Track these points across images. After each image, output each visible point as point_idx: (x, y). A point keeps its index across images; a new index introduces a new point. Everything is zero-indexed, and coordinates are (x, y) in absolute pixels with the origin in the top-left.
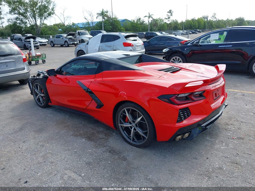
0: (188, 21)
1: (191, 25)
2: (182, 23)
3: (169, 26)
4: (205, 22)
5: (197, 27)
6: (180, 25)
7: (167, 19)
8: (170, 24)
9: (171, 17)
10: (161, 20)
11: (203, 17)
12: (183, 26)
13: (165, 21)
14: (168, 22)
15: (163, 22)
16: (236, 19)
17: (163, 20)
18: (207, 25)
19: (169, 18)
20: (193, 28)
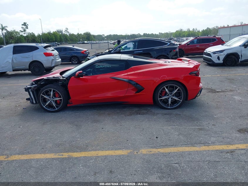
0: (44, 34)
1: (48, 38)
2: (39, 36)
3: (27, 39)
4: (60, 36)
5: (54, 40)
6: (38, 38)
7: (22, 31)
8: (27, 37)
9: (27, 29)
10: (17, 32)
11: (57, 31)
12: (41, 39)
13: (21, 34)
14: (25, 35)
15: (19, 34)
16: (84, 34)
17: (19, 33)
18: (63, 38)
19: (25, 30)
20: (51, 41)
